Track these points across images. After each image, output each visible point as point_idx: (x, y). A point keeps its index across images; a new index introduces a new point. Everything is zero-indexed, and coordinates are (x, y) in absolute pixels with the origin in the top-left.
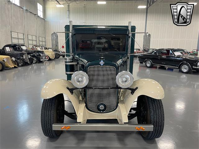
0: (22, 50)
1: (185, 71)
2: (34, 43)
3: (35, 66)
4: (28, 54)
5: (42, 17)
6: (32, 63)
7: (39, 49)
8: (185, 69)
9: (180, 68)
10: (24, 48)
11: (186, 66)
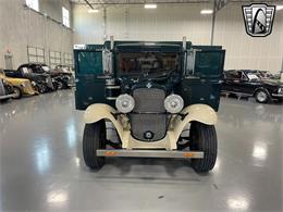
0: (44, 71)
1: (262, 100)
2: (58, 62)
3: (60, 93)
4: (52, 77)
5: (68, 26)
6: (56, 89)
7: (65, 70)
8: (262, 97)
9: (255, 96)
10: (46, 69)
11: (263, 94)
